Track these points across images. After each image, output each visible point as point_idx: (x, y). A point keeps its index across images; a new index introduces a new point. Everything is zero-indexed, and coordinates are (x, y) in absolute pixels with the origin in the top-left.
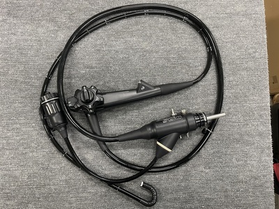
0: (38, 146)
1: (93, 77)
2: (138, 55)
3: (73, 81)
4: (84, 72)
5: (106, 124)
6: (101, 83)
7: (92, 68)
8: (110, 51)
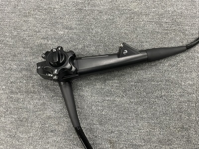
0: (7, 111)
1: (72, 39)
2: (124, 17)
3: (50, 42)
4: (62, 33)
5: (82, 93)
6: (80, 46)
7: (71, 29)
8: (92, 11)
